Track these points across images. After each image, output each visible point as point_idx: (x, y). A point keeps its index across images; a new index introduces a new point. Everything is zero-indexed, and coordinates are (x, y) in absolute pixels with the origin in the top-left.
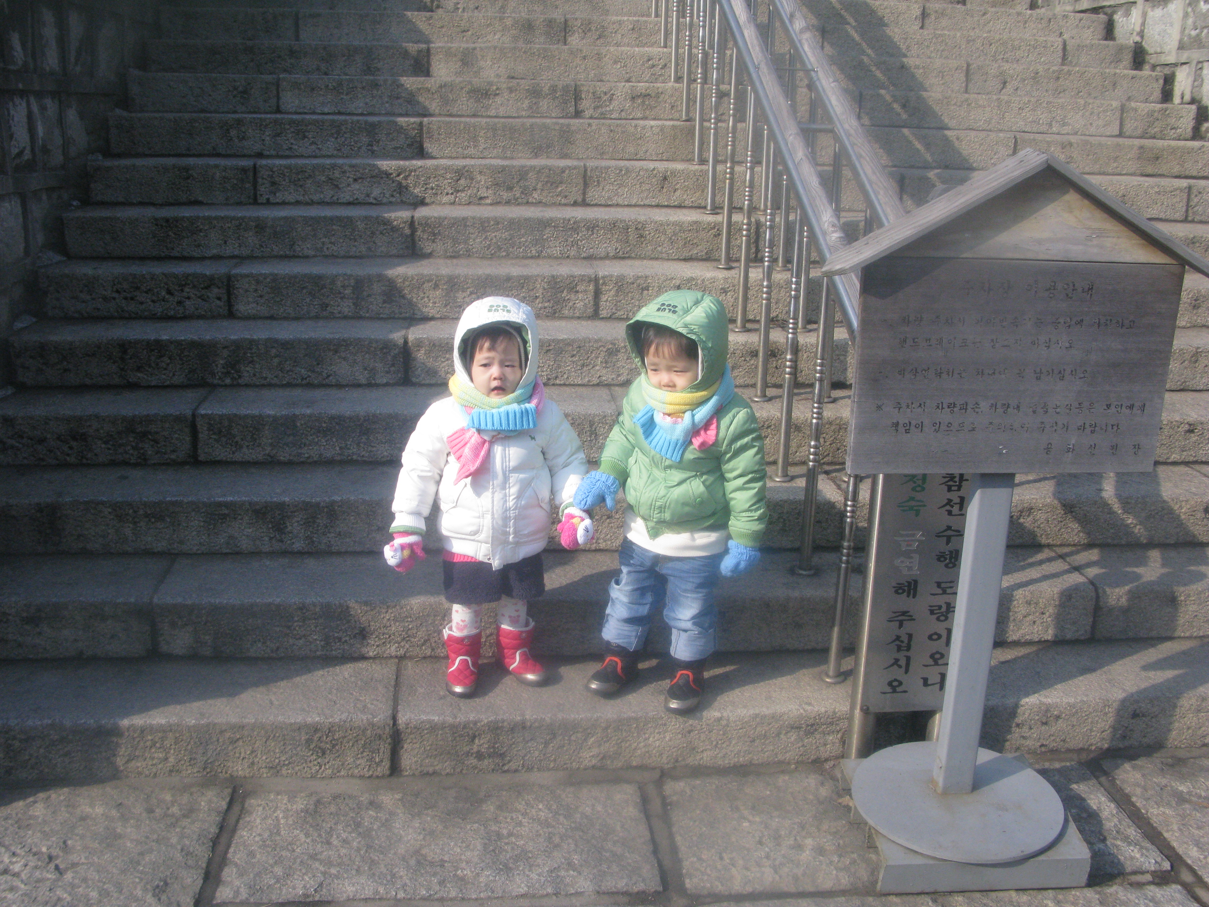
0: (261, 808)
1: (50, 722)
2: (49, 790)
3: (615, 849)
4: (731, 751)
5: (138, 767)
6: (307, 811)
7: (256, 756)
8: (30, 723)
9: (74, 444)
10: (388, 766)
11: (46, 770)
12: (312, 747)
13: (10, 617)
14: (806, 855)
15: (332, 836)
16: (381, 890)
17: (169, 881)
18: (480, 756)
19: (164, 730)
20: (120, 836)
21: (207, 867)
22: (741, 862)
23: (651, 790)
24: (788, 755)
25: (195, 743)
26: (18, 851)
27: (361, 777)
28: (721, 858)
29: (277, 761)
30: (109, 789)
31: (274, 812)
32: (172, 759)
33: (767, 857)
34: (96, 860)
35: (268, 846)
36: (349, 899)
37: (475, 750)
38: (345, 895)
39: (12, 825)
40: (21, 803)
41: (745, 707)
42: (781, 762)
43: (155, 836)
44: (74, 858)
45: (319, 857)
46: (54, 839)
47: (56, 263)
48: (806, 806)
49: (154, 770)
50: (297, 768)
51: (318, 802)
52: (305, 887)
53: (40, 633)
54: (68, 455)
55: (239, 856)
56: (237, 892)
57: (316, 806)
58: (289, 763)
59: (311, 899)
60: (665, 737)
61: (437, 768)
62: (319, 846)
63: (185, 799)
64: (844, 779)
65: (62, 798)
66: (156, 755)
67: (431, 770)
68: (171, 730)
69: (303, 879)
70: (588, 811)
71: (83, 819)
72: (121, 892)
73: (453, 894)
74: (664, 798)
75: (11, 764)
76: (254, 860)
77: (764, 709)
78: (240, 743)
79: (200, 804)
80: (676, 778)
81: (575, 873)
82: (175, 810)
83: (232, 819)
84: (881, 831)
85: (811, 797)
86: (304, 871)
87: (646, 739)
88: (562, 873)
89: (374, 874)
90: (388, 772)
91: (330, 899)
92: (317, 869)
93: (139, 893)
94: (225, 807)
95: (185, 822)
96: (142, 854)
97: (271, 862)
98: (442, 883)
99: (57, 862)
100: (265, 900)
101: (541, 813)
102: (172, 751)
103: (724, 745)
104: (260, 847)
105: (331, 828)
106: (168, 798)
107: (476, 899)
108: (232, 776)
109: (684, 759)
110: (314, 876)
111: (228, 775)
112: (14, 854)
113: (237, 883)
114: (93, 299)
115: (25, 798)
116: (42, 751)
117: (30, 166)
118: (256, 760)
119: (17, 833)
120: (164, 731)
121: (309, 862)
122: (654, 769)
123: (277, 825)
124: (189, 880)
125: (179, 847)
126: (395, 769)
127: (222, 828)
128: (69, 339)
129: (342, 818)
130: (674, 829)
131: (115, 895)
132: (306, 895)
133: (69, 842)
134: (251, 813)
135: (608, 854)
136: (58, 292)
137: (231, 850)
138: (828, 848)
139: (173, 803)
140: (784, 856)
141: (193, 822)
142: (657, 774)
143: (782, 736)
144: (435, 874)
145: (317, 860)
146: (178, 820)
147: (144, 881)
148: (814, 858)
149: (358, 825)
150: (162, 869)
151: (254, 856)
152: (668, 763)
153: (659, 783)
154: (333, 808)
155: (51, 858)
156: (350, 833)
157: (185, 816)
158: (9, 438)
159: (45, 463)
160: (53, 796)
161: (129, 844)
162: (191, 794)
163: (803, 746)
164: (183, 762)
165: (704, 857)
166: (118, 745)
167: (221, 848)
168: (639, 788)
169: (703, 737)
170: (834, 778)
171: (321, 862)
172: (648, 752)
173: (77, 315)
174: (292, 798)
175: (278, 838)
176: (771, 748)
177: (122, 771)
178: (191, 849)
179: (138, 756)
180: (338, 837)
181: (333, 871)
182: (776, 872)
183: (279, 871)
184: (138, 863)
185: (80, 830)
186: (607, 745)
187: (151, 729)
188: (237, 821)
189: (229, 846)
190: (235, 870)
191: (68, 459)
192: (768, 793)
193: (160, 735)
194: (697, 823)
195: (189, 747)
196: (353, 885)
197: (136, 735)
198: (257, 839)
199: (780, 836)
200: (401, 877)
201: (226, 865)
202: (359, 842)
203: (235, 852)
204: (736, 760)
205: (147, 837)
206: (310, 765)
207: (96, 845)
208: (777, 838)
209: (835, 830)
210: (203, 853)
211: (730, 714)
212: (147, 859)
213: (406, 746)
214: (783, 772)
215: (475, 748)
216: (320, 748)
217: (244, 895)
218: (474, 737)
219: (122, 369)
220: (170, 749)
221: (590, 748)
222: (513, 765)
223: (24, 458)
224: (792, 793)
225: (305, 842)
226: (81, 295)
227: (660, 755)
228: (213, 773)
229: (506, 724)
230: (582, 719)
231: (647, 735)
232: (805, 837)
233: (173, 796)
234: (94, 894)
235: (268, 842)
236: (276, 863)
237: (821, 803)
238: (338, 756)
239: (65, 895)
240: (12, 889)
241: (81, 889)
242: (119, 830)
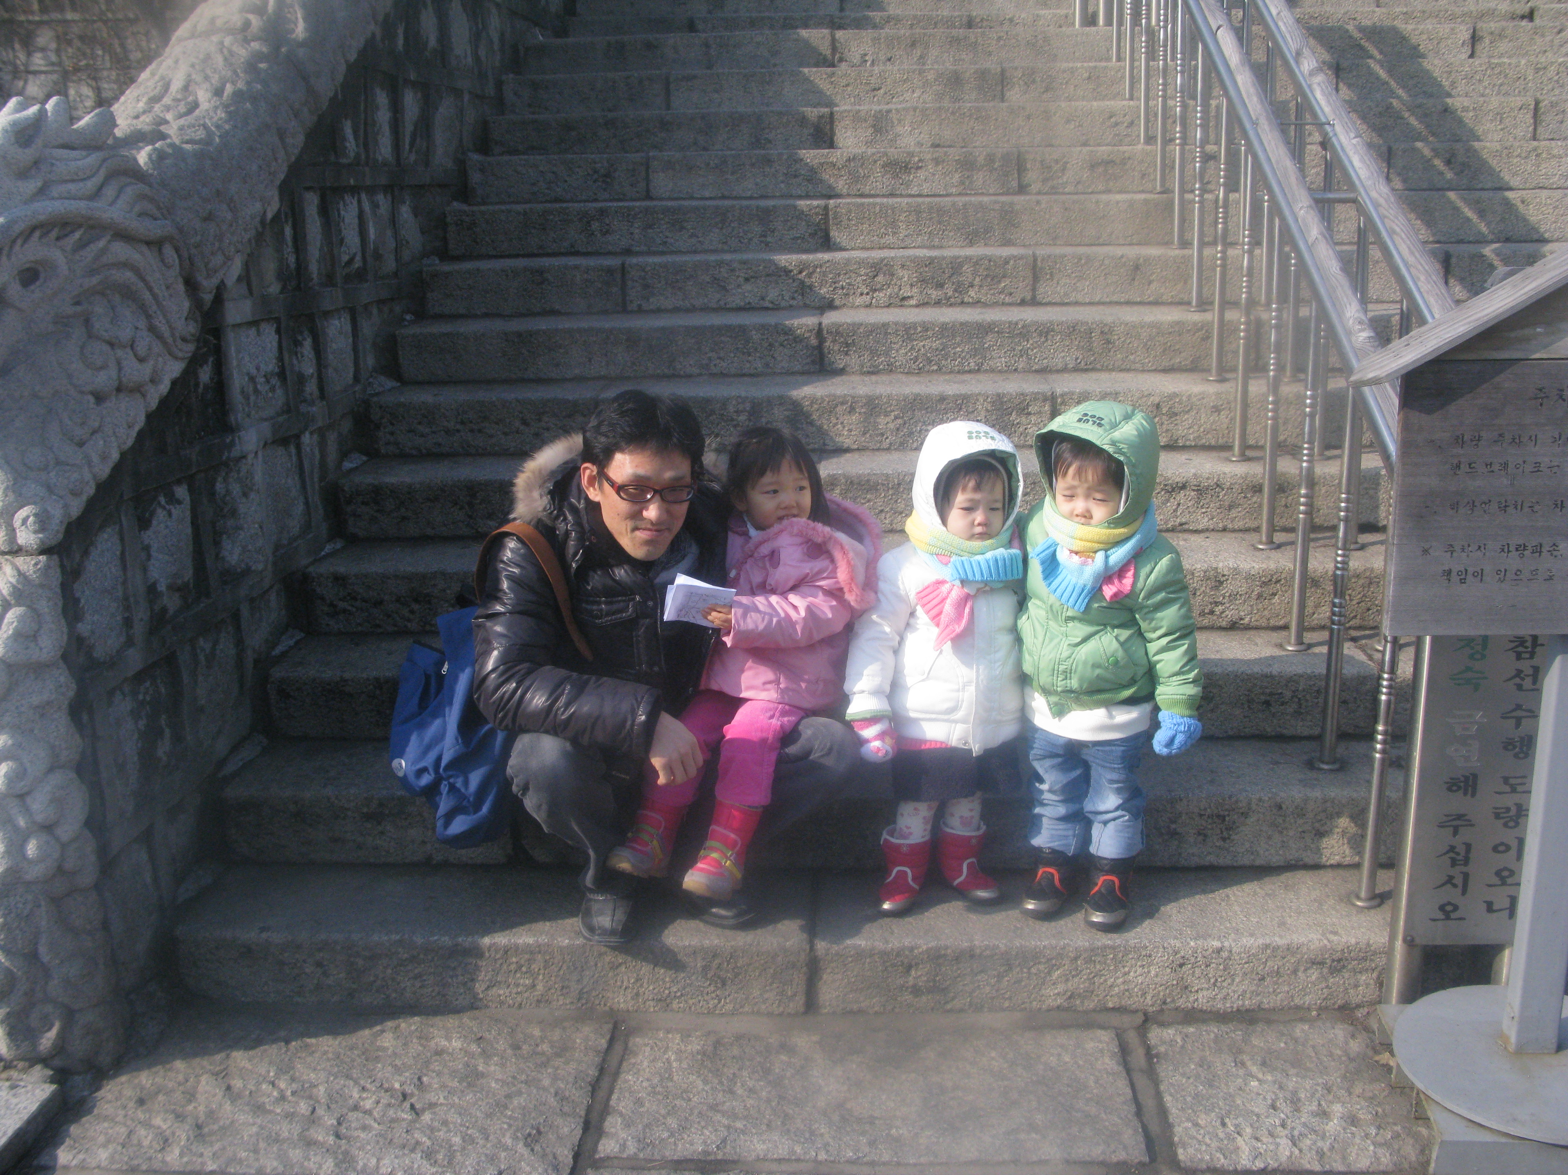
0: (648, 1049)
1: (398, 937)
2: (399, 1018)
3: (1087, 1108)
4: (1234, 992)
5: (500, 996)
6: (704, 1054)
7: (641, 985)
8: (376, 938)
9: (415, 607)
10: (801, 1002)
11: (394, 995)
12: (709, 976)
13: (349, 813)
14: (1333, 1126)
15: (736, 1083)
16: (798, 1149)
17: (542, 1130)
18: (916, 991)
19: (532, 951)
20: (482, 1075)
21: (587, 1115)
22: (1249, 1130)
23: (1132, 1038)
24: (1307, 999)
25: (568, 968)
26: (368, 1086)
27: (770, 1015)
28: (1224, 1124)
29: (667, 992)
30: (466, 1019)
31: (665, 1052)
32: (540, 987)
33: (1283, 1125)
34: (457, 1101)
35: (659, 1093)
36: (758, 1159)
37: (911, 983)
38: (754, 1154)
39: (358, 1056)
40: (367, 1032)
41: (1252, 935)
42: (1298, 1008)
43: (524, 1077)
44: (432, 1097)
45: (720, 1108)
46: (407, 1074)
47: (390, 390)
48: (1333, 1063)
49: (519, 999)
50: (691, 1002)
51: (718, 1043)
52: (705, 1142)
53: (382, 833)
54: (409, 620)
55: (623, 1104)
56: (624, 1146)
57: (715, 1048)
58: (682, 995)
59: (712, 1157)
60: (1149, 972)
61: (863, 1005)
62: (720, 1095)
63: (556, 1035)
64: (1382, 1030)
65: (413, 1028)
66: (522, 981)
67: (855, 1007)
68: (540, 952)
69: (702, 1134)
70: (1053, 1061)
71: (439, 1053)
72: (487, 1139)
73: (886, 1157)
74: (1148, 1049)
75: (354, 986)
76: (641, 1110)
77: (1277, 939)
78: (623, 969)
79: (575, 1042)
80: (1163, 1025)
81: (1038, 1137)
82: (545, 1047)
83: (614, 1060)
84: (1433, 1096)
85: (1339, 1052)
86: (703, 1123)
87: (1125, 974)
88: (1022, 1136)
89: (788, 1130)
90: (802, 1009)
91: (736, 1158)
92: (719, 1122)
93: (508, 1141)
94: (605, 1046)
95: (558, 1062)
96: (508, 1096)
97: (663, 1112)
98: (872, 1144)
99: (412, 1100)
100: (657, 1157)
101: (994, 1063)
102: (541, 977)
103: (1225, 984)
104: (649, 1094)
105: (734, 1074)
106: (537, 1032)
107: (915, 1165)
108: (611, 1009)
109: (1173, 1001)
110: (716, 1130)
111: (607, 1008)
112: (364, 1089)
113: (623, 1135)
114: (434, 432)
115: (371, 1026)
116: (389, 971)
117: (361, 275)
118: (642, 990)
119: (364, 1065)
120: (531, 953)
121: (710, 1114)
122: (1135, 1012)
123: (669, 1069)
124: (566, 1129)
125: (552, 1090)
126: (811, 1004)
127: (602, 1070)
128: (408, 480)
129: (748, 1063)
130: (1162, 1088)
131: (481, 1142)
132: (706, 1153)
133: (425, 1079)
134: (636, 1054)
135: (1079, 1115)
136: (392, 424)
137: (615, 1097)
138: (1362, 1117)
139: (542, 1039)
140: (1305, 1125)
141: (567, 1063)
142: (1139, 1019)
143: (1300, 974)
144: (863, 1133)
145: (718, 1111)
146: (549, 1060)
147: (513, 1128)
148: (1344, 1129)
149: (767, 1071)
150: (533, 1115)
151: (642, 1105)
152: (1152, 1005)
153: (1142, 1030)
154: (736, 1051)
155: (405, 1096)
156: (758, 1080)
157: (558, 1055)
158: (340, 600)
159: (380, 630)
160: (403, 1025)
161: (493, 1085)
162: (564, 1029)
163: (1327, 987)
164: (553, 991)
165: (1202, 1122)
166: (477, 968)
167: (601, 1094)
168: (1117, 1035)
169: (1198, 971)
170: (1367, 1029)
171: (724, 1113)
172: (1127, 990)
173: (414, 452)
174: (686, 1035)
175: (670, 1084)
176: (1286, 988)
177: (481, 999)
178: (567, 1094)
179: (500, 982)
180: (742, 1085)
181: (739, 1125)
182: (1294, 1144)
183: (672, 1122)
184: (506, 1107)
185: (436, 1066)
186: (1076, 980)
187: (517, 949)
188: (621, 1063)
189: (611, 1092)
190: (619, 1120)
191: (409, 625)
192: (1282, 1045)
193: (527, 956)
194: (1191, 1080)
195: (562, 972)
196: (764, 1142)
197: (498, 956)
198: (645, 1084)
199: (1299, 1100)
200: (822, 1135)
201: (608, 1113)
202: (770, 1092)
203: (619, 1099)
204: (1240, 1003)
205: (514, 1077)
206: (706, 997)
207: (455, 1084)
208: (1295, 1103)
209: (1371, 1094)
210: (580, 1098)
211: (1233, 945)
212: (516, 1102)
213: (825, 976)
214: (1302, 1020)
215: (911, 981)
216: (719, 977)
217: (632, 1148)
218: (909, 968)
219: (470, 517)
220: (538, 974)
221: (1054, 984)
222: (957, 1004)
223: (360, 624)
224: (1313, 1047)
225: (703, 1090)
226: (421, 428)
227: (1144, 994)
228: (589, 1005)
229: (949, 951)
230: (1044, 947)
231: (1127, 969)
232: (1332, 1102)
233: (542, 1030)
234: (457, 1140)
235: (659, 1089)
236: (668, 1114)
237: (1351, 1060)
238: (741, 989)
239: (424, 1139)
240: (364, 1128)
241: (441, 1133)
242: (480, 1068)
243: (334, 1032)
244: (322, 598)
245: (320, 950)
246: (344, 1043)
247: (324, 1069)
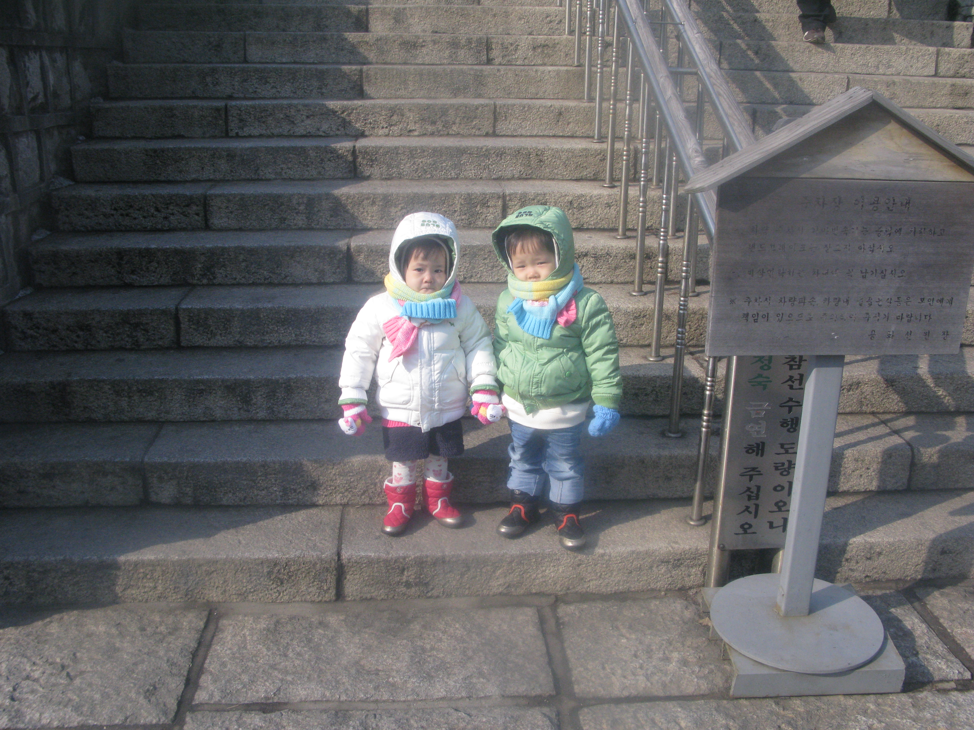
0: (231, 627)
1: (62, 558)
2: (62, 612)
3: (517, 660)
4: (613, 581)
5: (132, 594)
6: (268, 630)
7: (227, 585)
8: (46, 558)
9: (81, 333)
10: (334, 593)
11: (60, 596)
12: (272, 578)
13: (30, 474)
14: (672, 666)
15: (288, 649)
16: (328, 694)
17: (157, 686)
18: (408, 585)
19: (153, 564)
20: (117, 650)
21: (188, 675)
22: (619, 671)
23: (547, 612)
24: (659, 584)
25: (178, 575)
26: (38, 661)
27: (313, 602)
28: (604, 668)
29: (244, 589)
30: (110, 611)
31: (242, 630)
32: (160, 588)
33: (641, 667)
34: (99, 669)
35: (237, 658)
36: (301, 701)
37: (404, 580)
38: (298, 698)
39: (33, 640)
40: (40, 623)
41: (624, 545)
42: (653, 590)
43: (146, 650)
44: (82, 667)
45: (277, 666)
46: (66, 652)
47: (66, 187)
48: (673, 626)
49: (146, 596)
50: (261, 595)
51: (278, 622)
52: (266, 691)
53: (54, 487)
54: (76, 342)
55: (213, 666)
56: (212, 696)
57: (276, 625)
58: (255, 591)
59: (271, 701)
60: (558, 570)
61: (374, 594)
62: (278, 658)
63: (170, 620)
64: (704, 604)
65: (72, 619)
66: (147, 585)
67: (369, 596)
68: (158, 565)
69: (265, 685)
70: (496, 629)
71: (89, 635)
72: (118, 694)
73: (385, 697)
74: (557, 619)
75: (32, 592)
76: (226, 669)
77: (640, 547)
78: (215, 575)
79: (182, 624)
80: (568, 603)
81: (485, 681)
82: (162, 628)
83: (208, 636)
84: (734, 646)
85: (677, 618)
86: (265, 678)
87: (543, 571)
88: (474, 680)
89: (322, 681)
90: (334, 598)
91: (286, 701)
92: (276, 676)
93: (133, 695)
94: (203, 626)
95: (171, 638)
96: (135, 664)
97: (239, 670)
98: (376, 688)
99: (68, 670)
100: (234, 702)
101: (458, 631)
102: (160, 581)
103: (607, 576)
104: (230, 659)
105: (288, 643)
106: (157, 619)
107: (404, 701)
108: (208, 601)
109: (574, 587)
110: (273, 683)
111: (205, 601)
112: (34, 664)
113: (211, 688)
114: (96, 216)
115: (43, 619)
116: (56, 581)
117: (44, 108)
118: (228, 588)
119: (37, 647)
121: (270, 671)
122: (549, 595)
123: (245, 641)
124: (173, 685)
125: (165, 659)
126: (340, 595)
127: (200, 644)
128: (76, 248)
129: (297, 636)
130: (566, 645)
131: (115, 697)
132: (267, 698)
133: (78, 654)
134: (222, 631)
135: (511, 665)
136: (67, 210)
137: (207, 661)
138: (690, 660)
139: (161, 623)
140: (655, 667)
141: (177, 639)
142: (552, 600)
143: (654, 569)
144: (371, 681)
145: (276, 669)
146: (164, 637)
147: (137, 686)
148: (679, 668)
149: (310, 641)
150: (152, 676)
151: (225, 666)
152: (561, 591)
153: (554, 606)
154: (289, 627)
155: (63, 667)
156: (303, 647)
157: (170, 634)
158: (29, 329)
159: (57, 349)
160: (66, 617)
161: (125, 656)
162: (176, 616)
163: (671, 576)
164: (168, 590)
165: (589, 667)
166: (117, 576)
167: (199, 659)
168: (538, 611)
169: (589, 568)
170: (696, 603)
171: (279, 671)
172: (545, 582)
173: (82, 229)
174: (257, 618)
175: (245, 651)
176: (645, 578)
177: (120, 597)
178: (175, 660)
179: (133, 586)
180: (293, 651)
181: (289, 678)
182: (648, 680)
183: (245, 678)
184: (133, 672)
185: (87, 645)
186: (512, 575)
187: (143, 564)
188: (213, 637)
189: (205, 658)
190: (210, 678)
191: (76, 345)
192: (642, 615)
193: (150, 568)
194: (584, 640)
195: (174, 578)
196: (305, 690)
197: (131, 568)
198: (228, 652)
199: (652, 650)
200: (344, 683)
201: (203, 673)
202: (310, 655)
203: (210, 663)
204: (616, 588)
205: (140, 651)
206: (270, 592)
207: (99, 657)
208: (649, 652)
209: (696, 645)
210: (184, 663)
211: (612, 551)
212: (140, 668)
213: (348, 577)
214: (655, 598)
215: (404, 579)
216: (279, 578)
217: (217, 697)
218: (403, 570)
219: (119, 273)
220: (159, 580)
221: (497, 579)
222: (435, 593)
223: (41, 345)
224: (662, 615)
225: (267, 654)
226: (86, 212)
227: (555, 584)
228: (193, 599)
229: (429, 559)
230: (491, 555)
231: (544, 568)
232: (672, 651)
233: (161, 617)
234: (97, 696)
235: (237, 655)
236: (243, 672)
237: (685, 623)
238: (294, 585)
239: (75, 697)
240: (33, 692)
241: (87, 692)
242: (117, 645)
243: (16, 624)
244: (16, 328)
245: (7, 568)
246: (23, 632)
247: (6, 651)
